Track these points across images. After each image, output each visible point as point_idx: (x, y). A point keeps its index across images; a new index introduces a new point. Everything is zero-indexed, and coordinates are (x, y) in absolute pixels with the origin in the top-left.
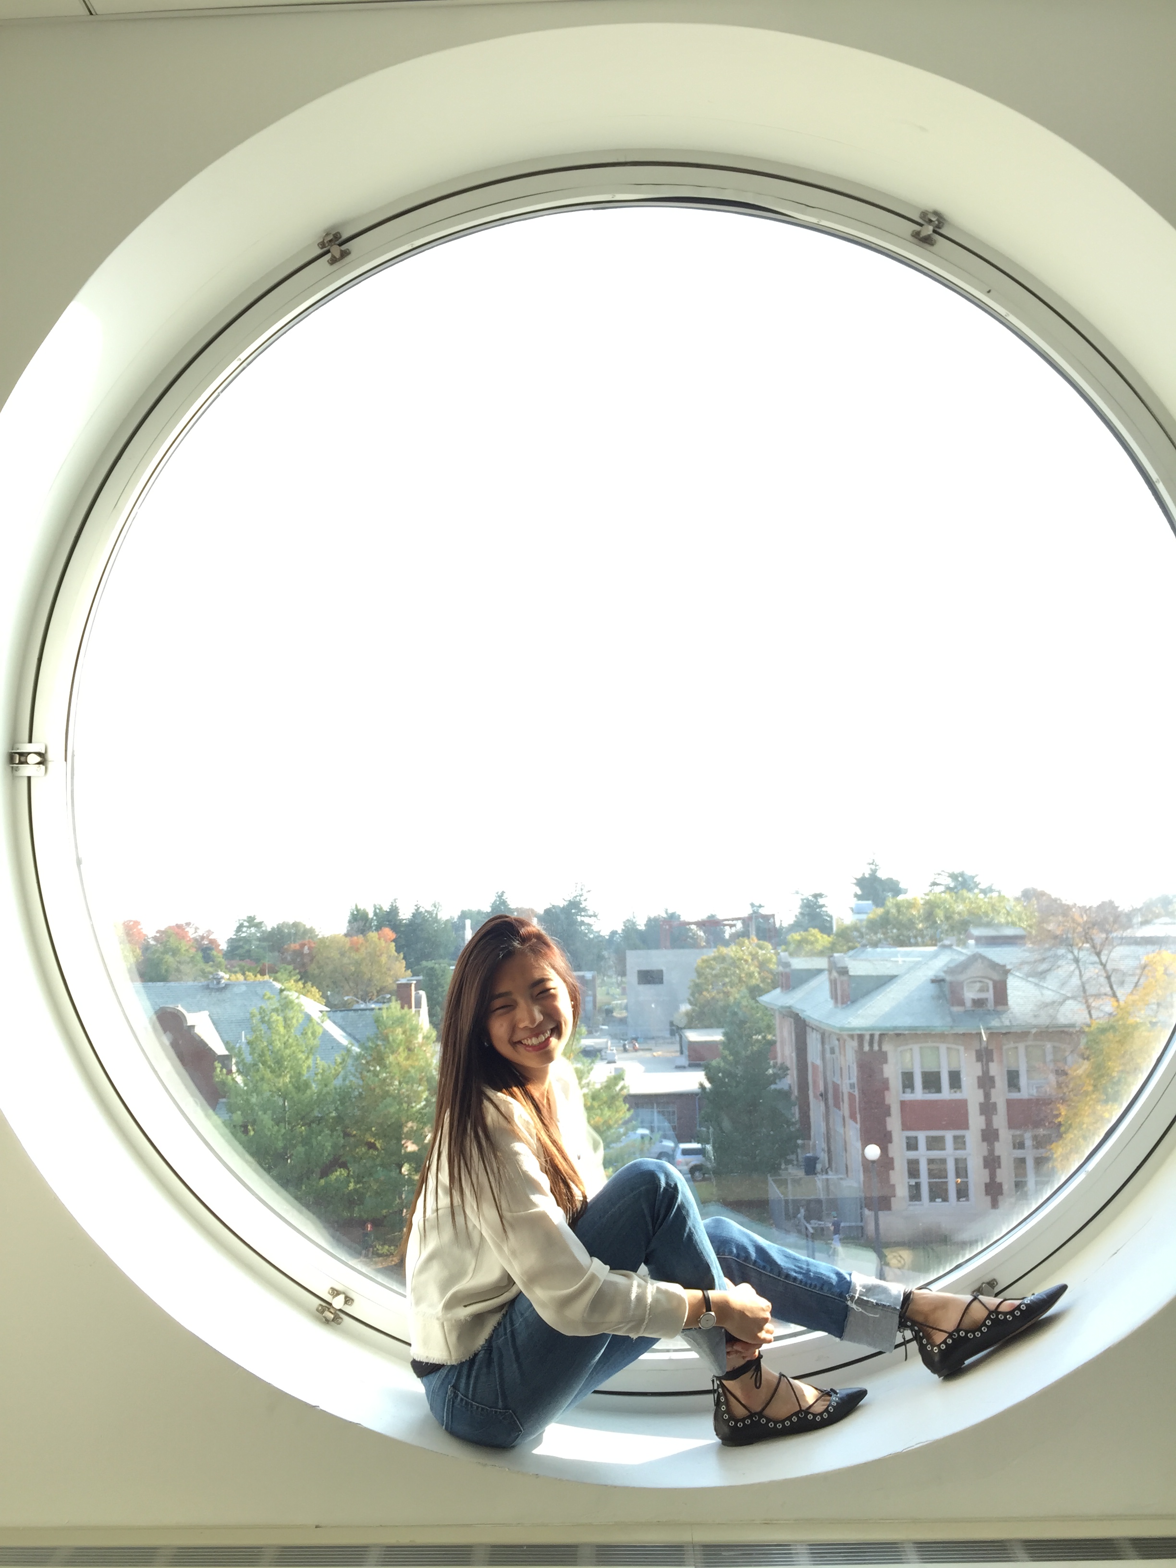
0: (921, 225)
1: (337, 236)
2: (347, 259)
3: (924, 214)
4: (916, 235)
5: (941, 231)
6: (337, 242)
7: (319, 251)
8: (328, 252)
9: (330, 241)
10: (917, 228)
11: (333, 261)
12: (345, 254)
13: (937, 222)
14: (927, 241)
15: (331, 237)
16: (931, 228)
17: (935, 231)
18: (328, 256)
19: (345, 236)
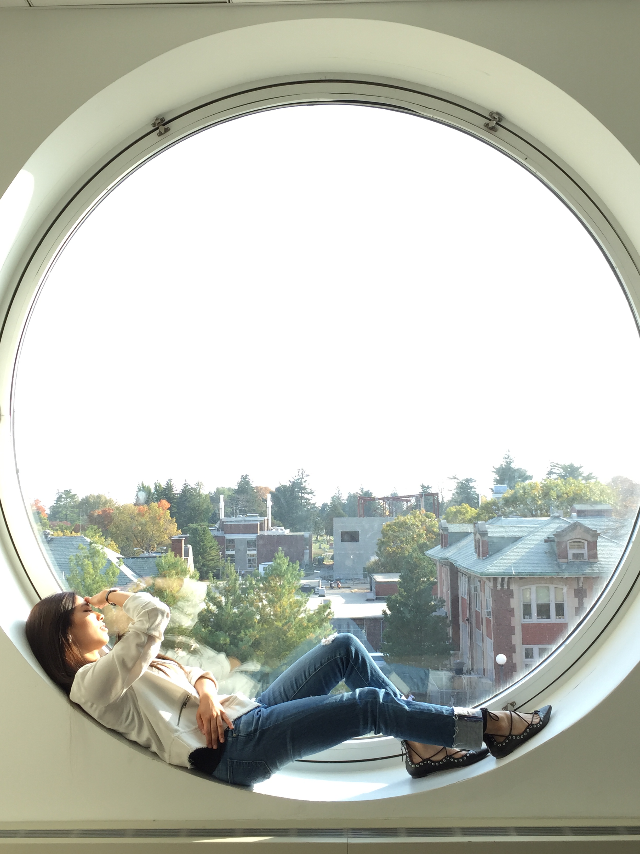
0: (490, 120)
1: (162, 120)
2: (168, 133)
3: (491, 114)
4: (487, 125)
5: (501, 123)
6: (162, 123)
7: (153, 128)
8: (157, 129)
9: (159, 123)
10: (487, 121)
11: (160, 134)
12: (167, 130)
13: (498, 119)
14: (493, 129)
15: (159, 121)
16: (495, 122)
17: (497, 123)
18: (157, 131)
19: (167, 119)
